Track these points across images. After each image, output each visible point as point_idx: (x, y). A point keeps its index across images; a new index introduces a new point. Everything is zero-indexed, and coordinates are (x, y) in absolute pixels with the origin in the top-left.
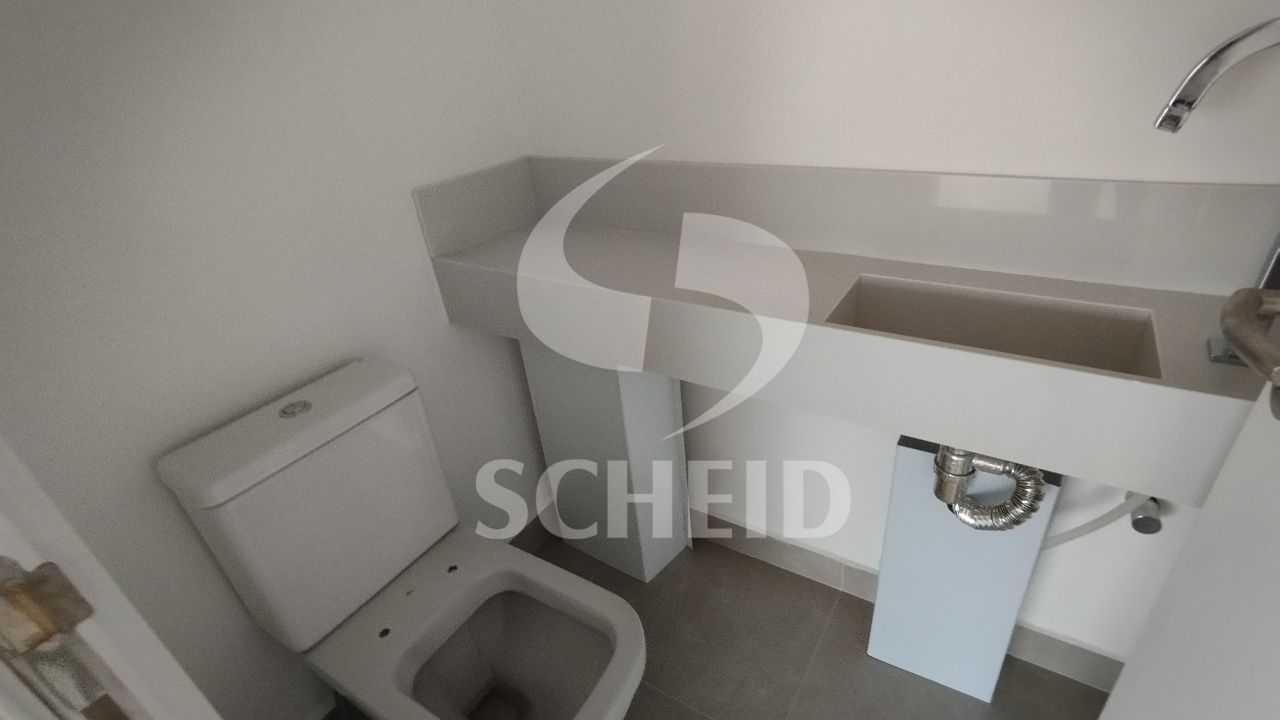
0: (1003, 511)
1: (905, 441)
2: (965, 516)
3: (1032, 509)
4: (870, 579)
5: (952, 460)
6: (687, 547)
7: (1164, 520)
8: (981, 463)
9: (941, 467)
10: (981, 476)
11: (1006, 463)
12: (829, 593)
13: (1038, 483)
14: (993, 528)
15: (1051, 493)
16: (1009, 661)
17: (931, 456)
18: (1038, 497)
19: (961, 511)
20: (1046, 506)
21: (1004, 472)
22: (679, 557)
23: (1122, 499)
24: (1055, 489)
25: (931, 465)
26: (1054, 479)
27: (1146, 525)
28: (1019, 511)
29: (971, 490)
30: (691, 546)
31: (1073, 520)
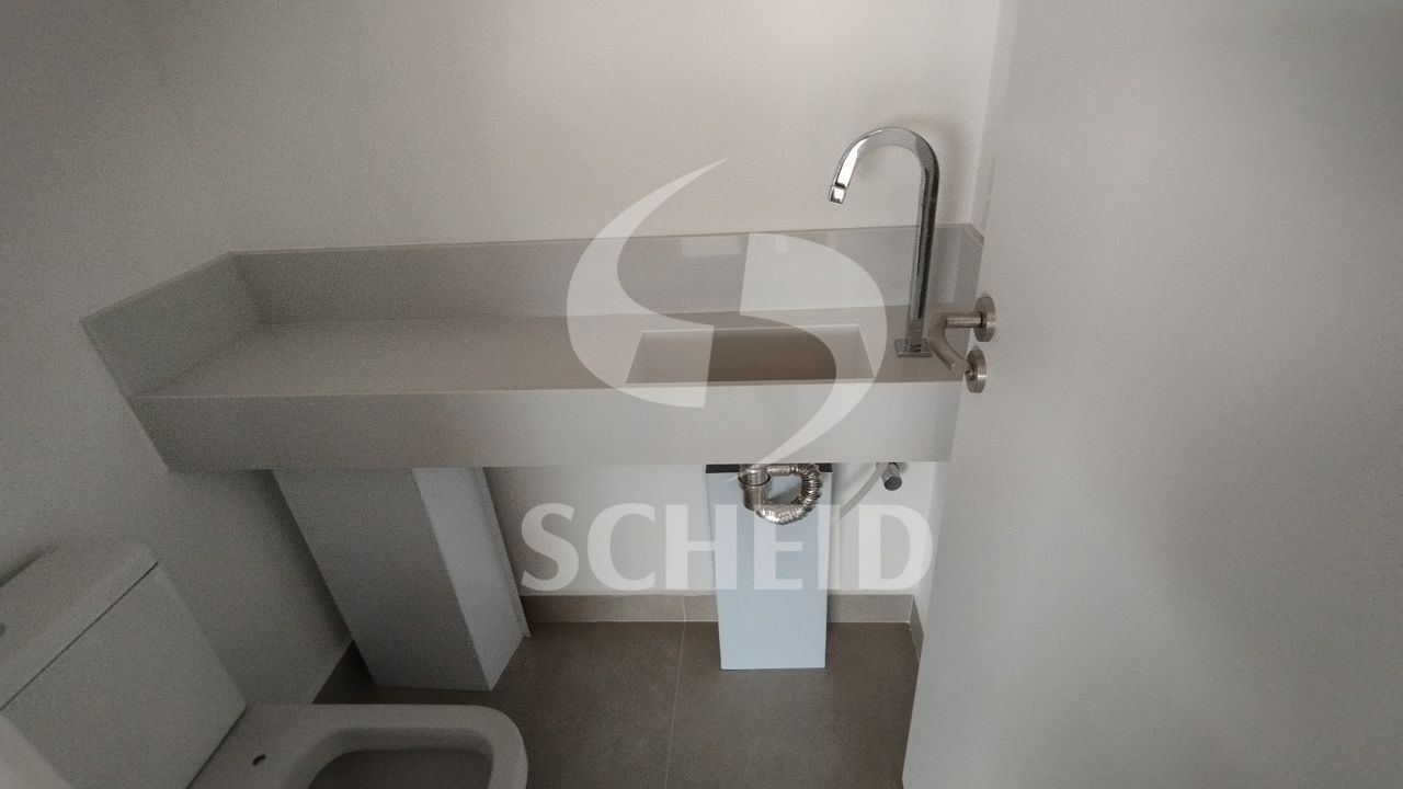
0: (797, 502)
1: (711, 469)
2: (772, 517)
3: (817, 496)
4: (710, 600)
5: (751, 474)
6: (525, 638)
7: (903, 477)
8: (773, 470)
9: (745, 482)
10: (775, 480)
11: (791, 465)
12: (675, 628)
13: (817, 474)
14: (795, 519)
15: (827, 479)
16: (832, 628)
17: (735, 476)
18: (819, 485)
19: (767, 514)
20: (826, 490)
21: (791, 472)
22: (520, 650)
23: (874, 468)
24: (830, 474)
25: (737, 484)
26: (826, 468)
27: (892, 483)
28: (809, 500)
29: (770, 496)
30: (529, 635)
31: (848, 495)
